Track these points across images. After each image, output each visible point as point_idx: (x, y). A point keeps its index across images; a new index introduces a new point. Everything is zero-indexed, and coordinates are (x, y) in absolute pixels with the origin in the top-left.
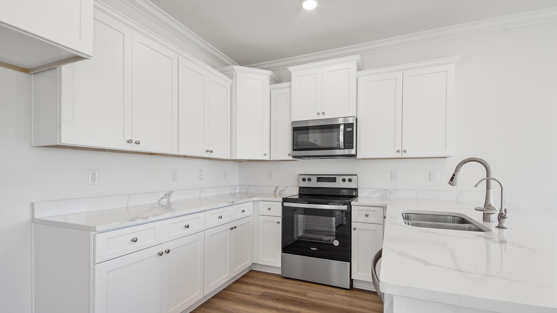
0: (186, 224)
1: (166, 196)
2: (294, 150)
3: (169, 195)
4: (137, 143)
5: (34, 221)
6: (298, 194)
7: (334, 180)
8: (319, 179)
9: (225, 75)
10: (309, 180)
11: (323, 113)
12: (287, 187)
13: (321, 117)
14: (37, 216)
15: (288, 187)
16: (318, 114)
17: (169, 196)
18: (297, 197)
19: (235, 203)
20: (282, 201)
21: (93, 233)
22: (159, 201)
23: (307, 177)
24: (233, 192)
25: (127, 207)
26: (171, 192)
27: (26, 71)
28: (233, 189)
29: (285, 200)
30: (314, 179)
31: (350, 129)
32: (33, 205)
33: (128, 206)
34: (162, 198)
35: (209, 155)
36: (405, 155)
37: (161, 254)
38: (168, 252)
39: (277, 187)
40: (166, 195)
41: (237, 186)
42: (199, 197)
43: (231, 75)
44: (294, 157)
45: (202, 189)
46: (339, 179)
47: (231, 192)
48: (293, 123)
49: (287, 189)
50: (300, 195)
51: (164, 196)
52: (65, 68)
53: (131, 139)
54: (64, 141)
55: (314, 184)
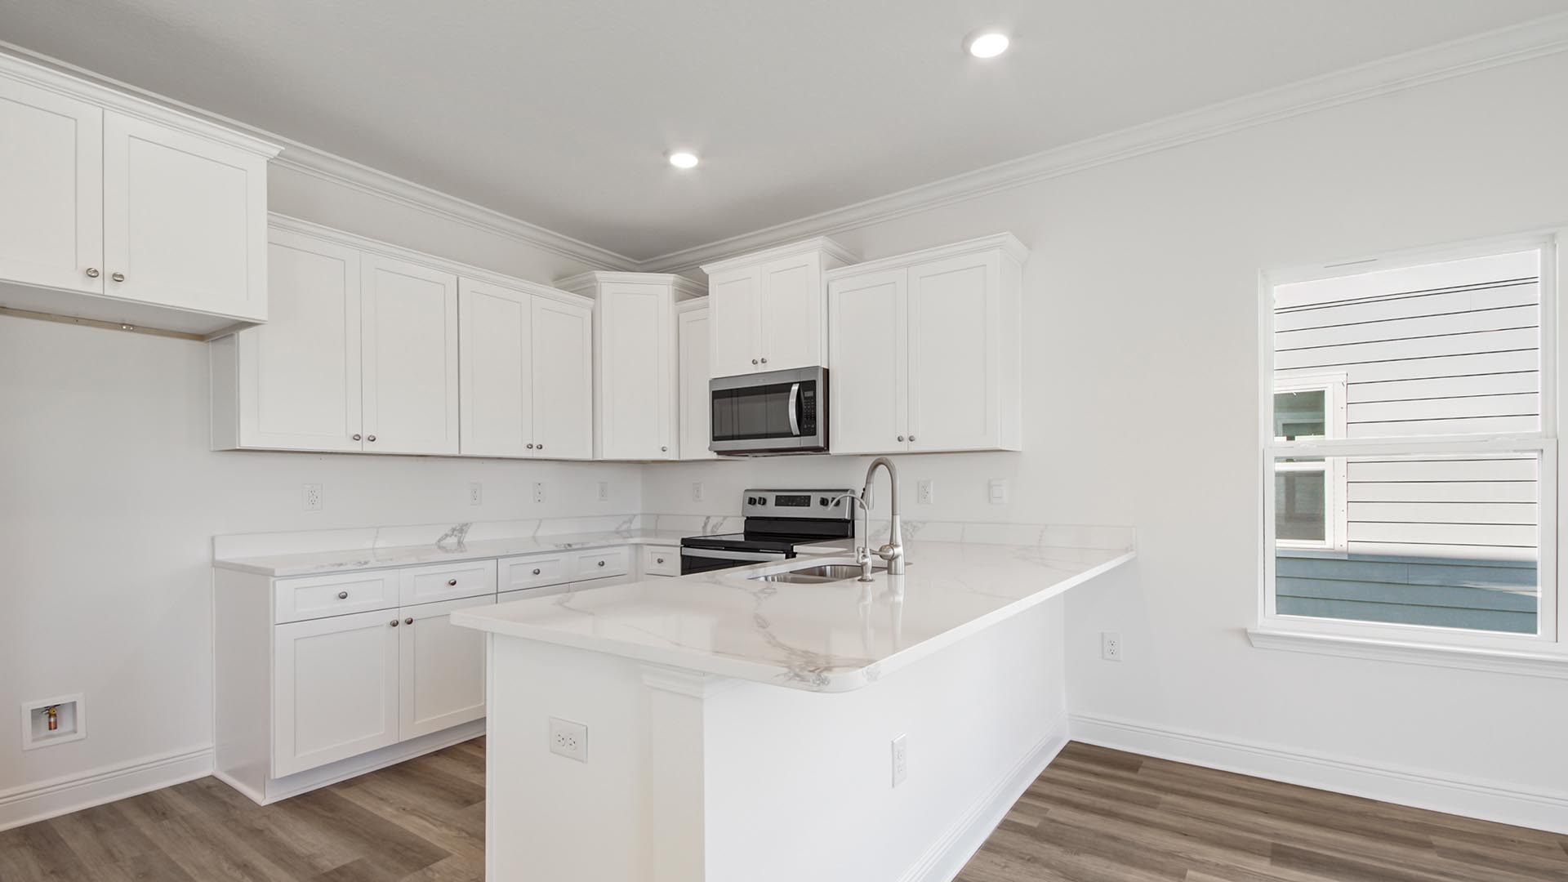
0: (451, 578)
1: (455, 533)
2: (715, 438)
3: (461, 530)
4: (371, 438)
5: (216, 565)
6: (743, 531)
7: (805, 501)
8: (780, 501)
9: (572, 292)
10: (763, 502)
11: (763, 361)
12: (725, 518)
13: (761, 368)
14: (219, 557)
15: (728, 519)
16: (755, 362)
17: (462, 533)
18: (742, 538)
19: (574, 547)
20: (679, 543)
21: (272, 579)
22: (439, 541)
23: (757, 496)
24: (625, 527)
25: (373, 549)
26: (467, 524)
27: (201, 337)
28: (624, 522)
29: (687, 543)
30: (771, 499)
31: (809, 394)
32: (213, 539)
33: (377, 546)
34: (447, 535)
35: (535, 453)
36: (914, 447)
37: (395, 624)
38: (410, 622)
39: (708, 518)
40: (454, 530)
41: (635, 515)
42: (534, 537)
43: (588, 291)
44: (719, 453)
45: (541, 520)
46: (815, 499)
47: (617, 528)
48: (714, 381)
49: (725, 521)
50: (747, 534)
51: (449, 533)
52: (243, 334)
53: (360, 434)
54: (244, 444)
55: (772, 510)
